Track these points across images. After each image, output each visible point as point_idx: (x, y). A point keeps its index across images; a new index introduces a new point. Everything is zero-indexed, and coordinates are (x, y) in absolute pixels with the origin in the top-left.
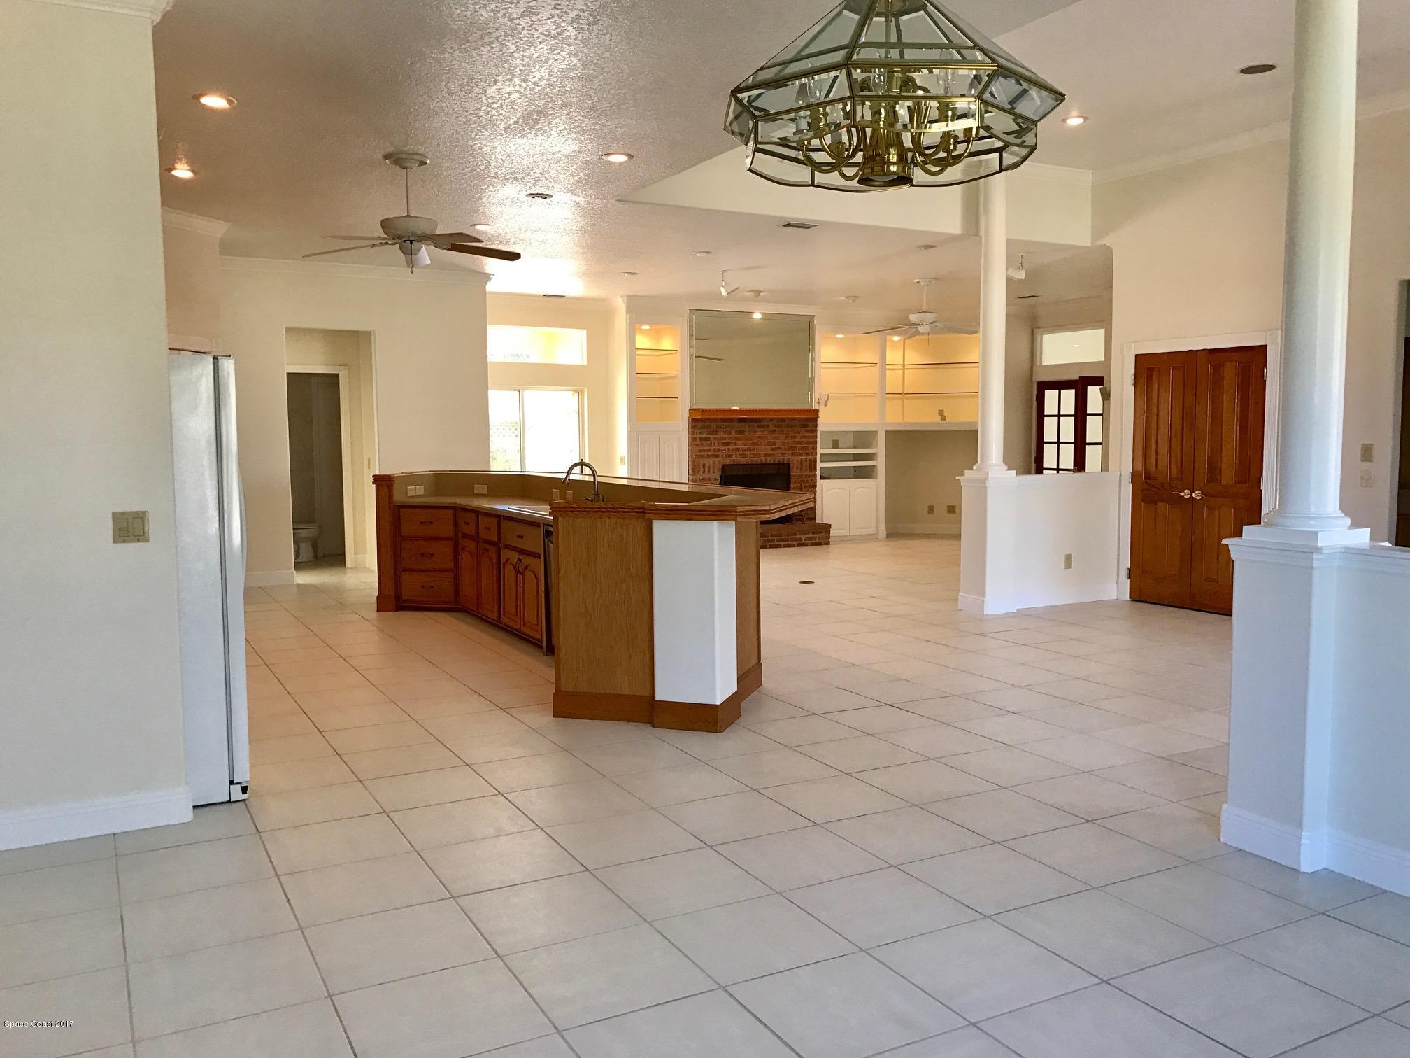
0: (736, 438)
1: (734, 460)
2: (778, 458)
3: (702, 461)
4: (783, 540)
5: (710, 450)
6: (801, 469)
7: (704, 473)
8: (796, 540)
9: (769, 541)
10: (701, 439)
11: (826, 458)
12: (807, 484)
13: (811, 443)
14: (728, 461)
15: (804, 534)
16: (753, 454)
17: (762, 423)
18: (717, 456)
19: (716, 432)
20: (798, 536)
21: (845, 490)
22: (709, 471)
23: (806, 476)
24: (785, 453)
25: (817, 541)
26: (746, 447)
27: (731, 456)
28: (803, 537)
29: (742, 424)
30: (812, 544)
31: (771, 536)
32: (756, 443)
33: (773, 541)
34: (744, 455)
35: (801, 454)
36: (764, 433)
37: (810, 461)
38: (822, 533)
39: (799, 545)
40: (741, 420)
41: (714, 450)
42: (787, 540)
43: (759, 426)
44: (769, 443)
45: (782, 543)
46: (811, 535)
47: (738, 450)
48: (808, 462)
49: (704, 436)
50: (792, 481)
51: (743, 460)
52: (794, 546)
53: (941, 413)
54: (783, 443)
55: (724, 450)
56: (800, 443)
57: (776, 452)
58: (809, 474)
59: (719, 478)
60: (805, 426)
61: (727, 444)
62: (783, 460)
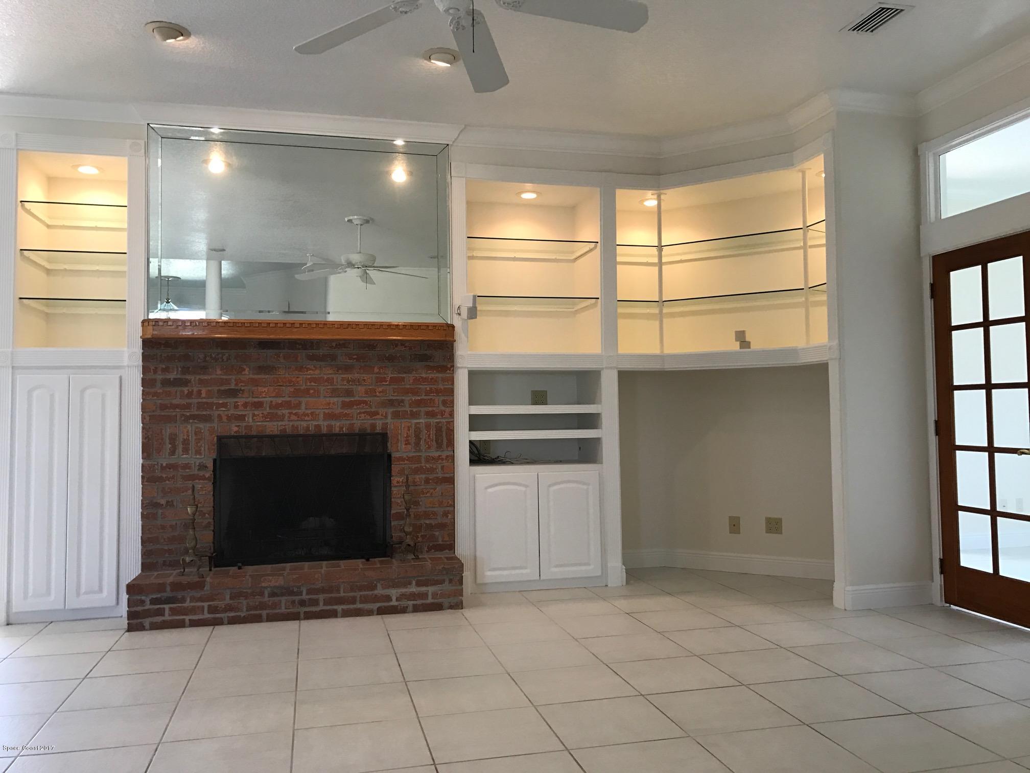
0: (256, 383)
1: (249, 427)
2: (359, 421)
3: (168, 430)
4: (340, 601)
5: (188, 406)
6: (417, 444)
7: (173, 452)
8: (376, 599)
9: (302, 603)
10: (166, 383)
11: (476, 423)
12: (431, 477)
13: (438, 392)
14: (234, 429)
15: (395, 585)
16: (296, 414)
17: (321, 352)
18: (207, 419)
19: (204, 369)
20: (380, 591)
21: (526, 486)
22: (186, 450)
23: (428, 460)
24: (377, 413)
25: (430, 600)
26: (280, 400)
27: (242, 418)
28: (394, 593)
29: (270, 352)
30: (416, 609)
31: (309, 592)
32: (306, 392)
33: (315, 602)
34: (272, 417)
35: (414, 415)
36: (327, 372)
37: (439, 429)
38: (441, 582)
39: (382, 612)
40: (264, 344)
41: (200, 406)
42: (353, 601)
43: (312, 358)
44: (335, 393)
45: (339, 608)
46: (413, 589)
47: (258, 405)
48: (433, 432)
49: (172, 376)
50: (395, 468)
51: (273, 428)
52: (369, 613)
53: (741, 336)
54: (371, 392)
55: (224, 405)
56: (415, 392)
57: (354, 411)
58: (436, 454)
59: (210, 465)
60: (424, 358)
61: (233, 393)
62: (373, 426)
